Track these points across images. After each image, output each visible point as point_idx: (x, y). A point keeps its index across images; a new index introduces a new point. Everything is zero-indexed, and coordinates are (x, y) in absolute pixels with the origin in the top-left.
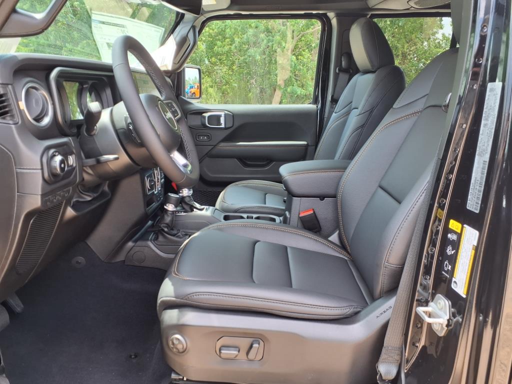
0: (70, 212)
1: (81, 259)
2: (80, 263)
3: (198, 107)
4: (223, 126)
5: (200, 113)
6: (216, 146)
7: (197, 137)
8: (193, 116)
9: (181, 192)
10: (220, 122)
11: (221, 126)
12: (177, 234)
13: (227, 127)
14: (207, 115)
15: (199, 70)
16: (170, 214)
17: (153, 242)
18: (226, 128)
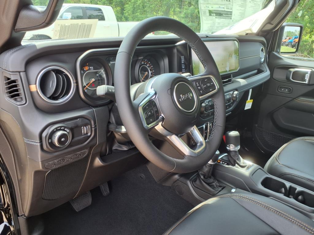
0: (98, 162)
1: (143, 175)
2: (142, 178)
3: (286, 62)
4: (307, 82)
5: (287, 67)
6: (295, 98)
7: (279, 89)
8: (279, 70)
9: (228, 146)
10: (304, 79)
11: (304, 82)
12: (212, 183)
13: (311, 83)
14: (292, 70)
15: (301, 28)
16: (208, 166)
17: (191, 182)
18: (309, 85)
